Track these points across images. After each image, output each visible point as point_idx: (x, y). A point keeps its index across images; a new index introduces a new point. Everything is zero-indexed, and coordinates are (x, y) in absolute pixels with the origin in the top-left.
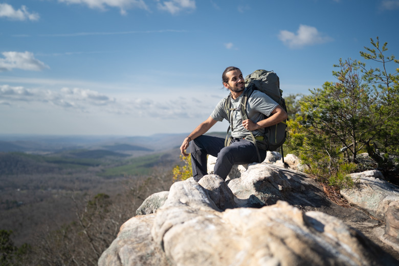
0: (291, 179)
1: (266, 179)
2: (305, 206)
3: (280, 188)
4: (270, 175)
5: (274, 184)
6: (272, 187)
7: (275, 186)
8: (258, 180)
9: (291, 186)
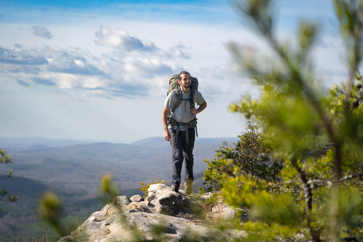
0: (184, 200)
1: (167, 199)
2: (186, 213)
3: (173, 203)
4: (169, 197)
5: (171, 201)
6: (170, 203)
7: (171, 202)
8: (162, 198)
9: (183, 203)
